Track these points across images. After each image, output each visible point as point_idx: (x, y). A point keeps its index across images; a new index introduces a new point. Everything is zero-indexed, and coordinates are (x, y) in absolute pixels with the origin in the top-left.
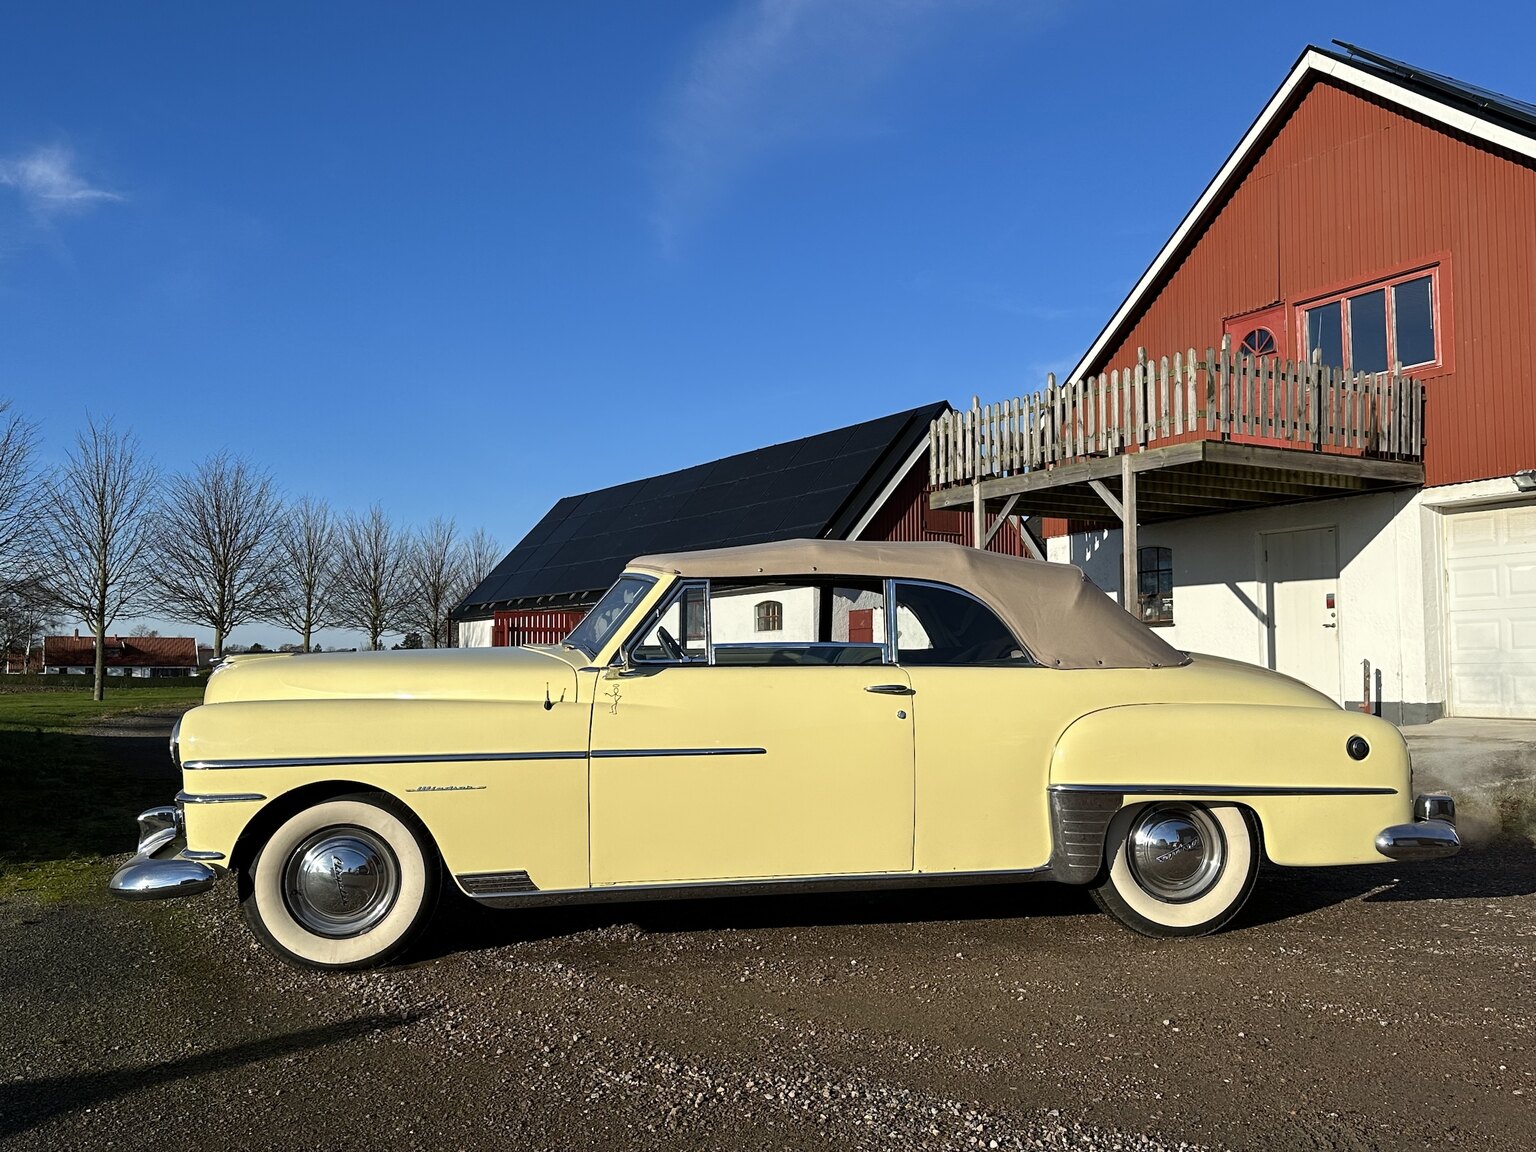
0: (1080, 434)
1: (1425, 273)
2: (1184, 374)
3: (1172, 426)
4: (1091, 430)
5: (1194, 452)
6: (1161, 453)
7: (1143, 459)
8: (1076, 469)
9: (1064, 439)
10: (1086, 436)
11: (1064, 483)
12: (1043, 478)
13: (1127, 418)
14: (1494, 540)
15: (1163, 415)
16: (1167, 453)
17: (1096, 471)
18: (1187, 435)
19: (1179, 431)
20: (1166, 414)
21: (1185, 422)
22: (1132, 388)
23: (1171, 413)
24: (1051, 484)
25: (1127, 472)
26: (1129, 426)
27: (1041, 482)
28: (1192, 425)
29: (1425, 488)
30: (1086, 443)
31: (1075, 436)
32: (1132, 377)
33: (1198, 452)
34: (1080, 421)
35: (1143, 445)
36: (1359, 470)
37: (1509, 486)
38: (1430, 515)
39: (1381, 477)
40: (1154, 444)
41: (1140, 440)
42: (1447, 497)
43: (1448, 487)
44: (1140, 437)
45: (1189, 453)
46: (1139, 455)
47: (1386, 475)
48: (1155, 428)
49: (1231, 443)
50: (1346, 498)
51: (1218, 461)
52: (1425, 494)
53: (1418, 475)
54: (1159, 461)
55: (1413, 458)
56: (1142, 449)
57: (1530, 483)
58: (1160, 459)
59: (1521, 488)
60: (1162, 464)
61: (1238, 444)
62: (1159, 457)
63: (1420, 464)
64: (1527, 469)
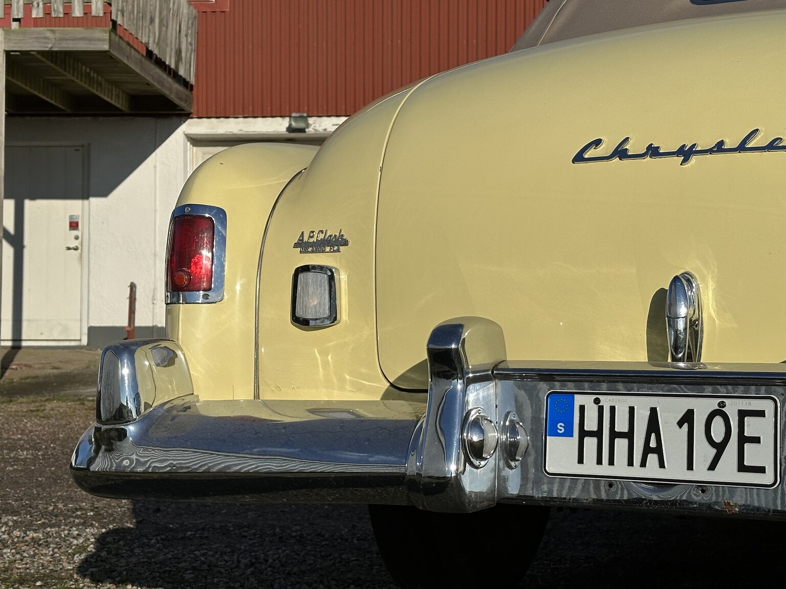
3: (68, 6)
5: (99, 40)
6: (49, 34)
7: (21, 37)
16: (58, 35)
18: (88, 20)
19: (78, 12)
21: (87, 5)
28: (97, 8)
29: (192, 118)
33: (104, 41)
35: (18, 20)
36: (170, 89)
37: (278, 126)
38: (185, 147)
39: (177, 101)
40: (37, 22)
41: (18, 15)
42: (213, 128)
43: (214, 120)
44: (18, 11)
45: (90, 40)
46: (14, 31)
47: (180, 99)
48: (41, 5)
49: (121, 37)
50: (101, 118)
51: (115, 54)
52: (189, 124)
53: (191, 103)
54: (45, 43)
55: (192, 86)
56: (15, 25)
57: (301, 125)
58: (46, 41)
59: (290, 129)
60: (50, 46)
61: (124, 40)
62: (46, 38)
63: (192, 94)
64: (299, 112)
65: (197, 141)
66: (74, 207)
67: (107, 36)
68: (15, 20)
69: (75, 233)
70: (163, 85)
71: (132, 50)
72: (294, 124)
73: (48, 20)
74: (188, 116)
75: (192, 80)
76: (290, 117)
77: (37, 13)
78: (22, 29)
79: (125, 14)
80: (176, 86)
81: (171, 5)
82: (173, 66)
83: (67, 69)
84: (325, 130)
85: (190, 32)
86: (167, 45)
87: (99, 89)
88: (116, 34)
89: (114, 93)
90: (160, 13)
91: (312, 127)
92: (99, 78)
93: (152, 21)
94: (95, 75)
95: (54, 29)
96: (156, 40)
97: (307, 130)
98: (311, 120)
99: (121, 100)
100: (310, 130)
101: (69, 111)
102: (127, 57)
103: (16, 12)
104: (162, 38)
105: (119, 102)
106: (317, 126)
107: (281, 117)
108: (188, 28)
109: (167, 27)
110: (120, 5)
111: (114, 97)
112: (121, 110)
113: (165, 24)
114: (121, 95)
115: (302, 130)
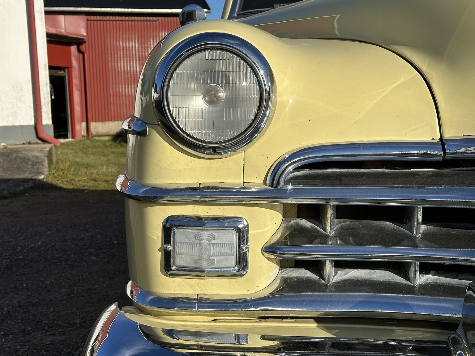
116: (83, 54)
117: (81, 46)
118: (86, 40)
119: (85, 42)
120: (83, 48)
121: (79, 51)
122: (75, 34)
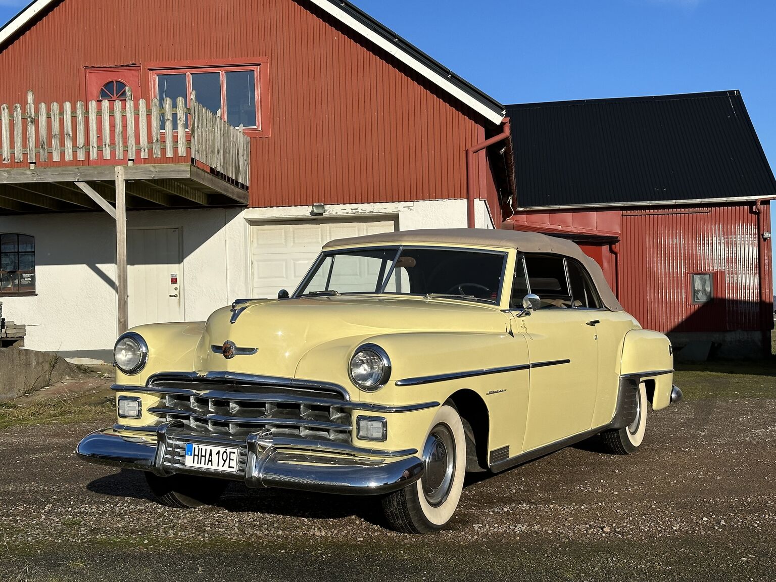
0: (68, 144)
1: (250, 68)
2: (175, 116)
3: (163, 150)
4: (81, 141)
5: (183, 171)
6: (152, 169)
7: (134, 171)
8: (63, 171)
9: (50, 145)
10: (75, 145)
11: (50, 180)
12: (27, 174)
13: (119, 139)
14: (284, 244)
15: (154, 141)
16: (157, 169)
17: (85, 175)
19: (169, 154)
20: (157, 141)
21: (176, 149)
22: (124, 118)
23: (163, 140)
24: (35, 180)
25: (120, 179)
26: (121, 145)
27: (23, 177)
28: (182, 151)
29: (248, 208)
30: (75, 154)
31: (62, 144)
32: (124, 108)
33: (187, 171)
34: (68, 134)
35: (133, 160)
36: (233, 193)
37: (304, 211)
38: (245, 226)
39: (238, 199)
40: (145, 161)
41: (132, 157)
42: (262, 215)
43: (263, 209)
44: (132, 154)
45: (178, 171)
46: (130, 168)
47: (240, 197)
48: (146, 150)
49: (198, 168)
50: (189, 210)
51: (194, 179)
52: (247, 212)
53: (248, 199)
54: (150, 174)
55: (247, 188)
56: (130, 163)
57: (320, 211)
58: (151, 173)
59: (312, 213)
60: (153, 176)
61: (200, 169)
62: (150, 171)
63: (248, 192)
64: (319, 202)
65: (252, 222)
66: (174, 268)
67: (188, 169)
68: (130, 160)
69: (175, 286)
70: (227, 191)
71: (206, 173)
72: (316, 211)
73: (151, 160)
74: (246, 206)
75: (248, 184)
76: (313, 205)
77: (144, 155)
78: (135, 165)
79: (200, 152)
80: (237, 190)
81: (232, 139)
82: (234, 178)
83: (165, 186)
84: (336, 213)
85: (245, 153)
86: (229, 165)
87: (186, 195)
88: (195, 166)
89: (197, 195)
90: (224, 145)
91: (328, 211)
92: (186, 187)
93: (219, 152)
94: (184, 186)
95: (155, 165)
96: (222, 164)
97: (324, 214)
98: (327, 207)
99: (201, 199)
100: (326, 214)
101: (168, 206)
102: (203, 179)
103: (130, 156)
104: (225, 162)
105: (200, 200)
106: (331, 211)
107: (307, 205)
108: (244, 150)
109: (229, 154)
110: (197, 148)
111: (197, 198)
112: (202, 205)
113: (228, 152)
114: (201, 196)
115: (321, 214)
116: (616, 254)
117: (613, 246)
118: (621, 239)
119: (619, 241)
120: (616, 247)
121: (612, 251)
122: (607, 232)
